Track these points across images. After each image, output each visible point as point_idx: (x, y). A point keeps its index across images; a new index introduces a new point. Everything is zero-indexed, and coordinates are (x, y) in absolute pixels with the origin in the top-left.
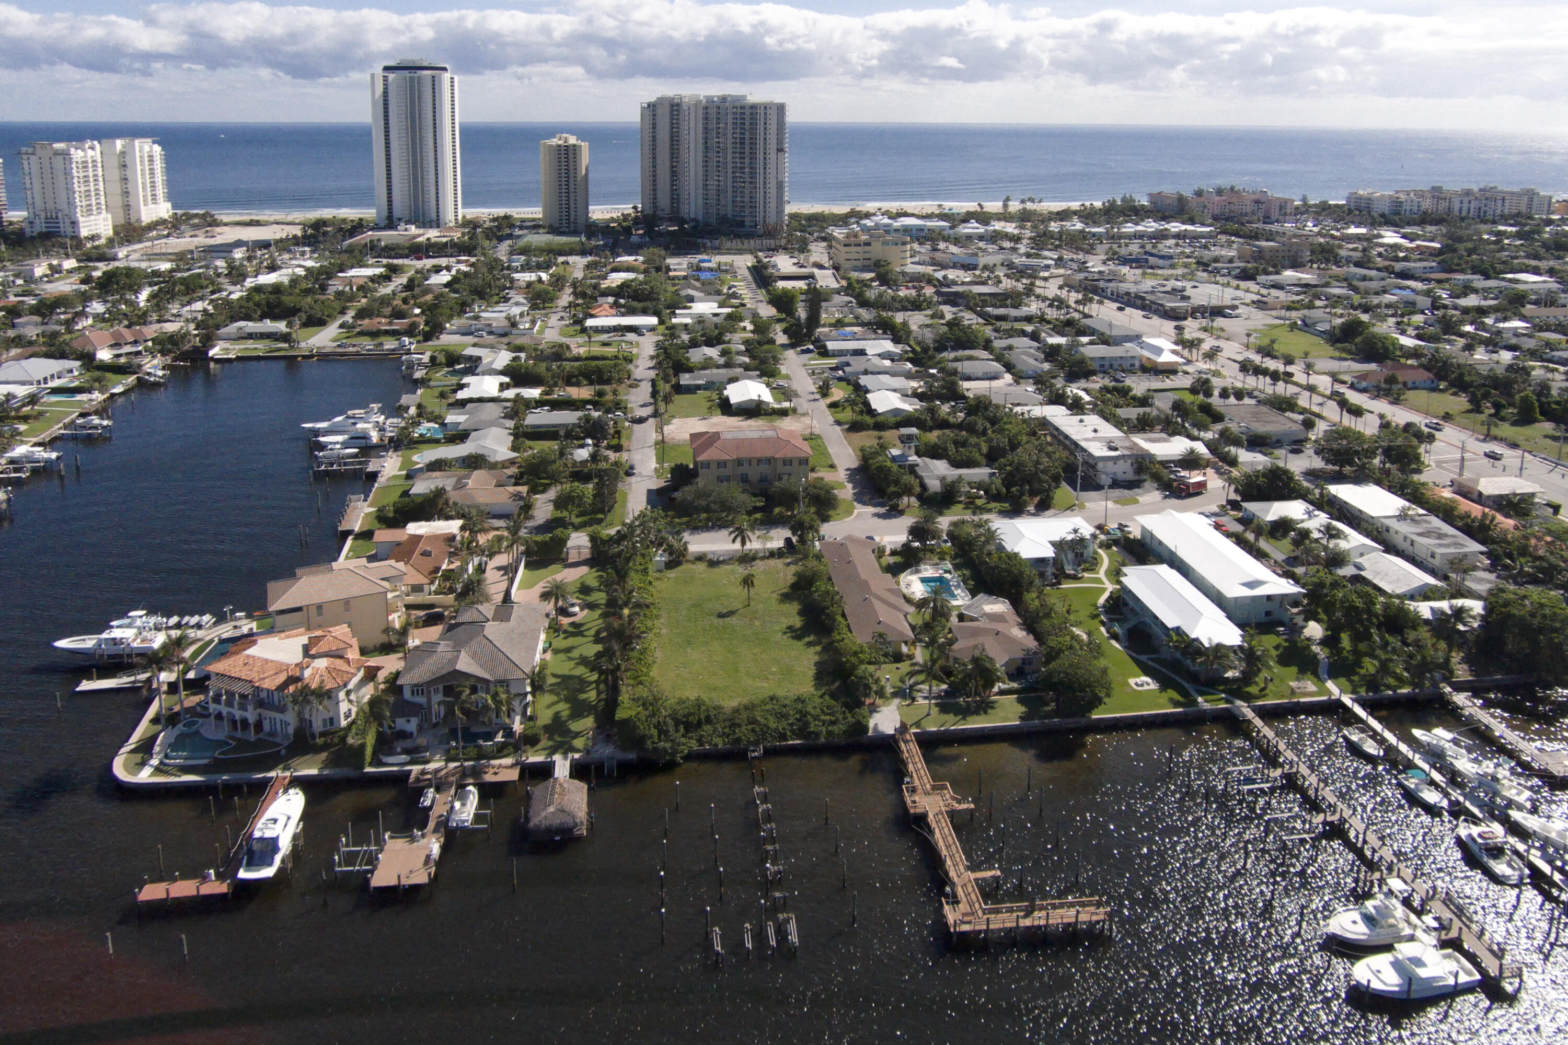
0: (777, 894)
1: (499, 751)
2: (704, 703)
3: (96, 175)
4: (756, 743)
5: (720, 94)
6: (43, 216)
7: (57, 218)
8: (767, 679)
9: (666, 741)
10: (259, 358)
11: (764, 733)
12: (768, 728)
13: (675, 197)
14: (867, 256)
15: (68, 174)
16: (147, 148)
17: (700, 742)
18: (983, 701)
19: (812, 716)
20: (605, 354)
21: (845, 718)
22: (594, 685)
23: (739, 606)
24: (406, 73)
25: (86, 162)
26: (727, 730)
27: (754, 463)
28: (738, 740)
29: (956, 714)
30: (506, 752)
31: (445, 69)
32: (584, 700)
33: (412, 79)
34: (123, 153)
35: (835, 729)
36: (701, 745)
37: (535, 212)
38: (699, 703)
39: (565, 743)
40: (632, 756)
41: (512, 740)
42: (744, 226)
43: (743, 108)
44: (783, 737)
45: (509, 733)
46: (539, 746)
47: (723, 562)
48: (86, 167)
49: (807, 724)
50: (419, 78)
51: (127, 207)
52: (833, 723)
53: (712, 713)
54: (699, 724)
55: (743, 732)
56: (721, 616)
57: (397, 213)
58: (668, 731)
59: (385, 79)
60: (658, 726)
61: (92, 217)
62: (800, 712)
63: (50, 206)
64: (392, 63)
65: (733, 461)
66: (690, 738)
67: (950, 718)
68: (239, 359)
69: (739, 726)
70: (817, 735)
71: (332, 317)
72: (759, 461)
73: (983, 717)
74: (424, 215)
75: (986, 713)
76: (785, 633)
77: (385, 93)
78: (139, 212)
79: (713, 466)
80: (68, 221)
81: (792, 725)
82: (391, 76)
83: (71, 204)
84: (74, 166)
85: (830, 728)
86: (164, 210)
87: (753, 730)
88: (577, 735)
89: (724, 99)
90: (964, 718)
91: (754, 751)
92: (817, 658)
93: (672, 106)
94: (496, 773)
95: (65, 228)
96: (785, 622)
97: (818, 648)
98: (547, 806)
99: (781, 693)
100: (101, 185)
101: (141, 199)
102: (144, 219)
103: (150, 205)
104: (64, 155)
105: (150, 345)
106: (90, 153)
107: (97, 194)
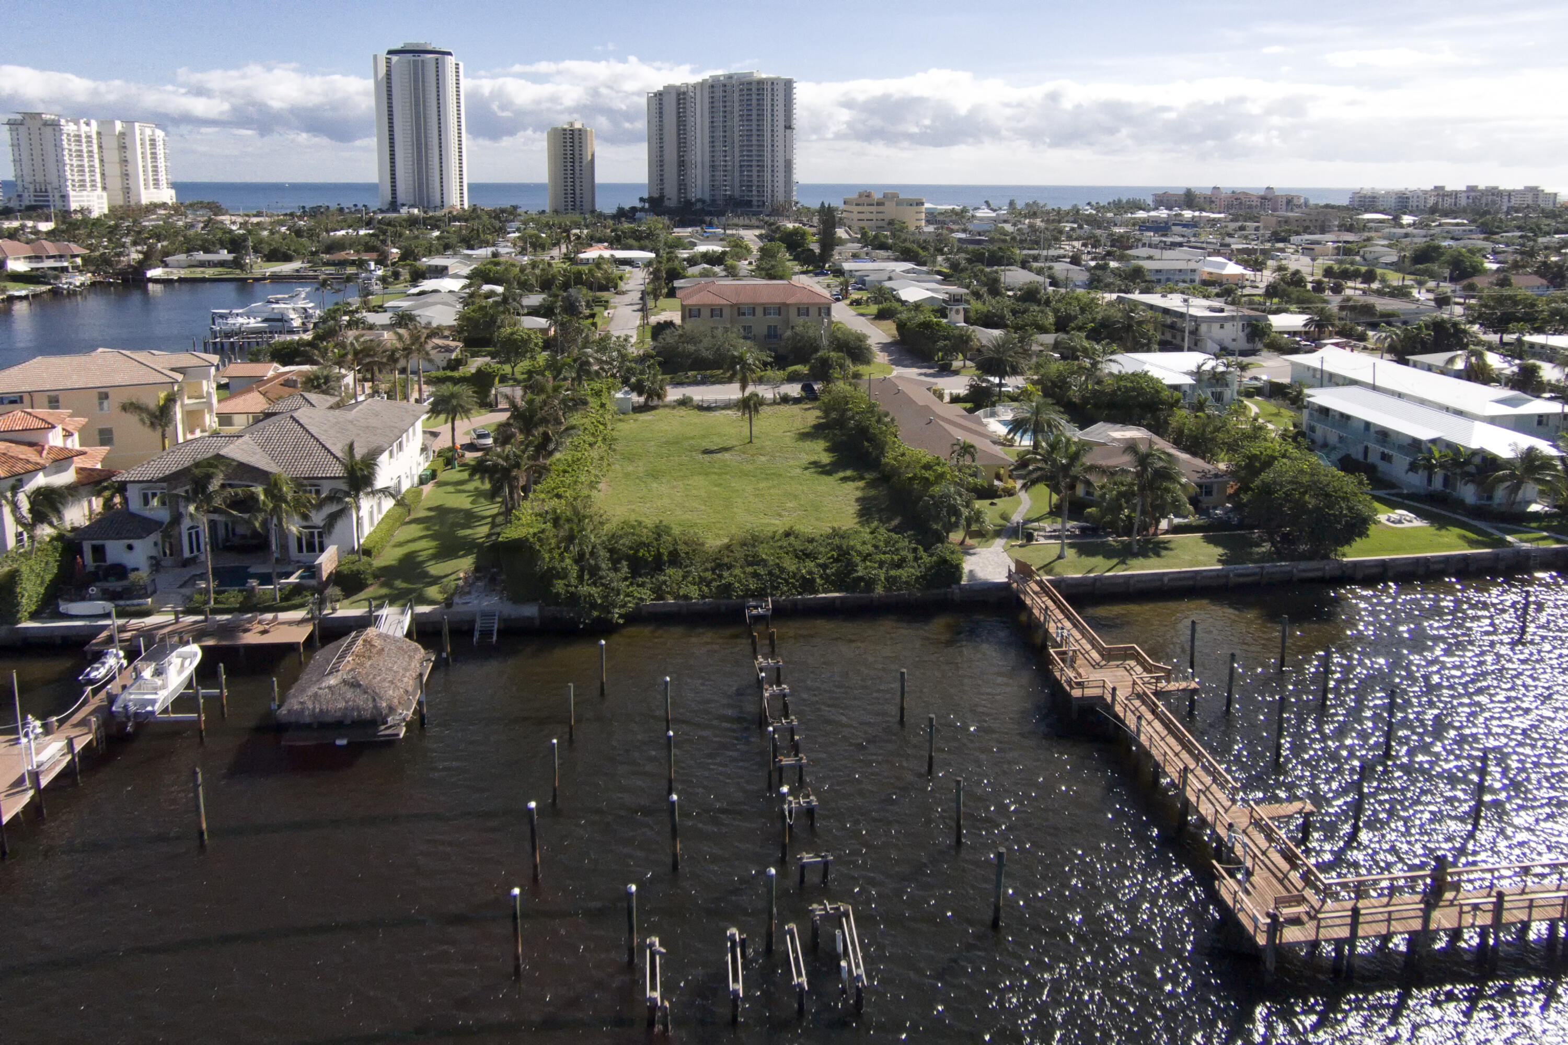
0: (807, 858)
1: (285, 598)
2: (667, 530)
3: (91, 152)
4: (760, 595)
5: (727, 72)
6: (32, 190)
7: (46, 191)
8: (780, 516)
9: (594, 584)
11: (776, 577)
12: (782, 570)
13: (682, 186)
14: (881, 216)
15: (58, 146)
16: (148, 132)
17: (659, 593)
18: (1148, 541)
19: (859, 553)
21: (916, 559)
22: (489, 520)
23: (735, 443)
24: (410, 56)
25: (79, 136)
26: (708, 575)
27: (759, 312)
28: (728, 587)
29: (1107, 556)
30: (297, 600)
31: (450, 54)
32: (465, 537)
33: (415, 62)
34: (122, 135)
36: (660, 597)
38: (660, 531)
39: (413, 590)
40: (530, 611)
41: (313, 582)
42: (751, 206)
43: (750, 83)
45: (312, 571)
46: (363, 595)
47: (715, 408)
48: (80, 141)
49: (851, 567)
50: (423, 61)
51: (127, 190)
52: (899, 565)
53: (682, 548)
54: (657, 565)
55: (737, 576)
56: (707, 452)
57: (401, 196)
58: (597, 568)
59: (388, 61)
60: (579, 559)
61: (85, 193)
62: (839, 548)
63: (39, 178)
64: (398, 46)
65: (732, 306)
66: (642, 585)
67: (1099, 561)
69: (729, 567)
71: (301, 257)
72: (766, 311)
73: (1154, 560)
74: (428, 201)
75: (1158, 555)
76: (806, 469)
77: (389, 75)
78: (139, 195)
79: (706, 313)
80: (57, 195)
81: (824, 566)
82: (395, 58)
83: (61, 176)
84: (64, 137)
85: (892, 573)
86: (166, 194)
87: (755, 575)
88: (436, 580)
89: (730, 77)
90: (1123, 562)
91: (756, 607)
92: (859, 494)
93: (679, 94)
94: (264, 632)
95: (54, 198)
96: (806, 458)
97: (861, 484)
98: (323, 675)
99: (801, 528)
100: (97, 163)
101: (142, 183)
102: (145, 201)
103: (152, 190)
104: (54, 125)
105: (79, 261)
106: (84, 128)
107: (92, 171)
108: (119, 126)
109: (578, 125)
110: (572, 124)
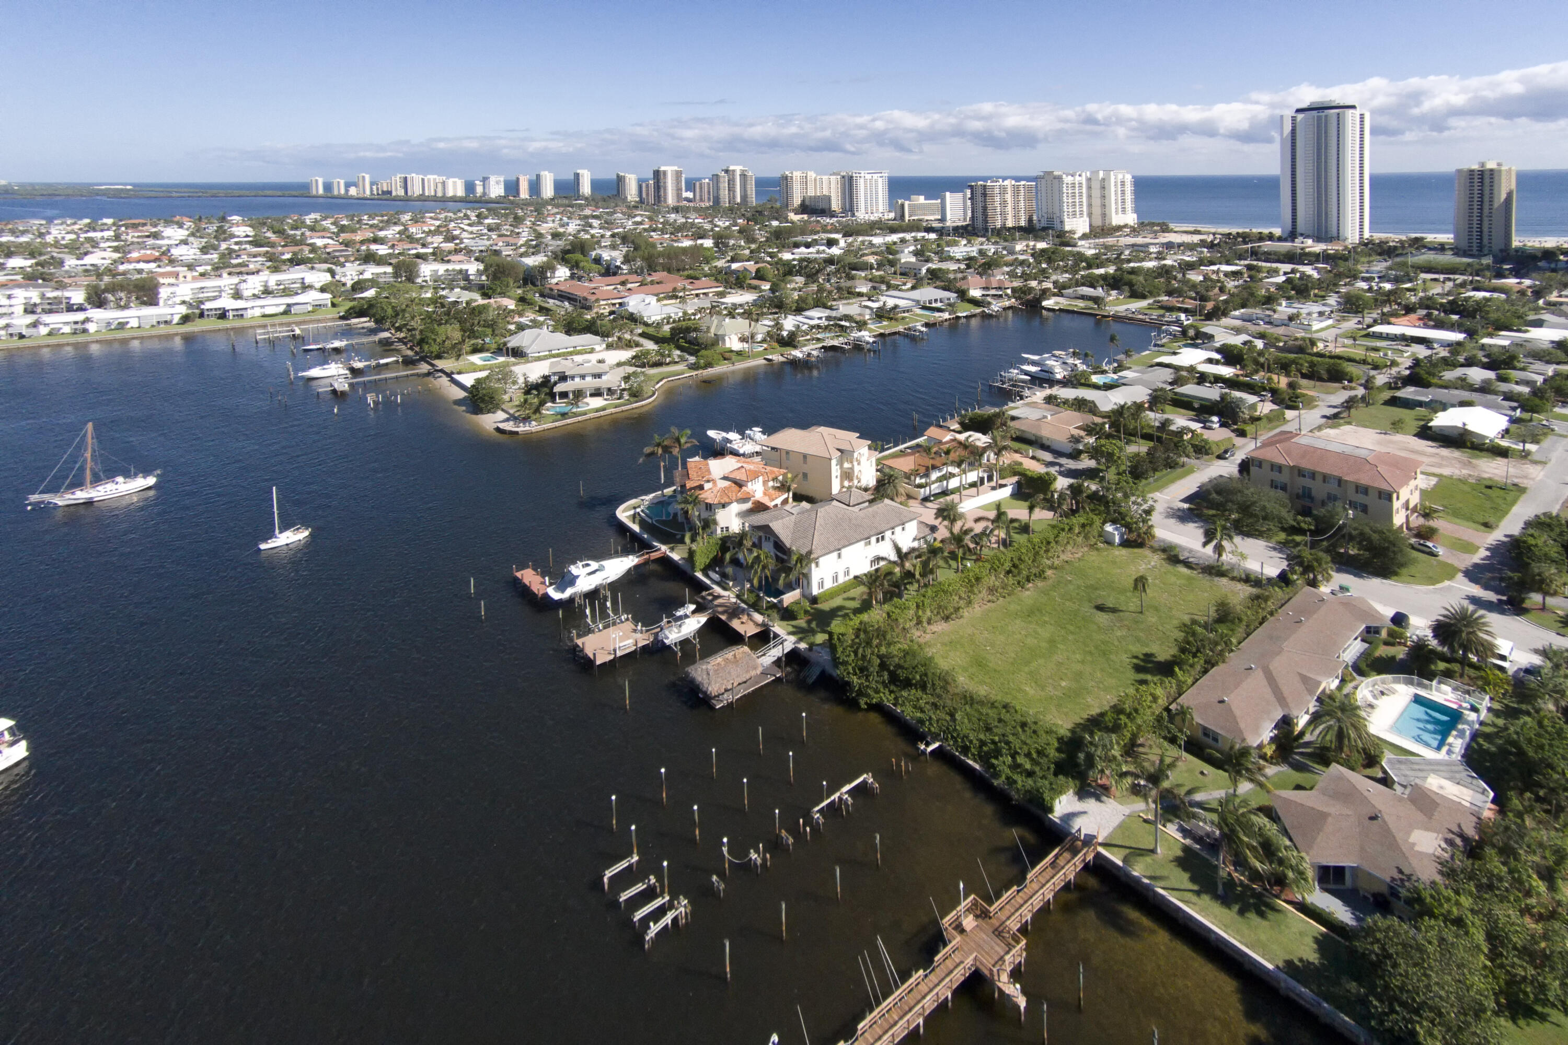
3: (1082, 192)
4: (935, 738)
6: (1042, 217)
7: (1053, 220)
10: (1073, 312)
15: (1060, 192)
16: (1120, 177)
17: (896, 701)
20: (1352, 356)
24: (1314, 113)
25: (1075, 184)
28: (924, 722)
29: (1193, 880)
31: (1353, 107)
33: (1319, 118)
34: (1103, 180)
35: (1020, 779)
36: (895, 705)
37: (1446, 238)
39: (812, 632)
44: (965, 750)
46: (795, 623)
47: (1187, 564)
48: (1074, 187)
50: (1326, 116)
51: (1104, 215)
56: (1099, 607)
57: (1301, 227)
59: (1294, 119)
61: (1075, 220)
63: (1050, 211)
64: (1304, 105)
66: (888, 691)
67: (1182, 878)
68: (1060, 310)
70: (996, 775)
71: (1151, 294)
74: (1326, 232)
77: (1293, 131)
78: (1111, 218)
80: (1057, 221)
81: (983, 742)
82: (1300, 116)
83: (1061, 211)
84: (1065, 186)
86: (1131, 219)
91: (926, 743)
95: (1057, 226)
96: (1152, 648)
100: (1084, 199)
101: (1113, 210)
102: (1114, 223)
103: (1120, 215)
104: (1059, 178)
105: (1009, 291)
106: (1077, 178)
107: (1081, 205)
108: (1101, 174)
109: (1491, 165)
110: (1483, 165)
